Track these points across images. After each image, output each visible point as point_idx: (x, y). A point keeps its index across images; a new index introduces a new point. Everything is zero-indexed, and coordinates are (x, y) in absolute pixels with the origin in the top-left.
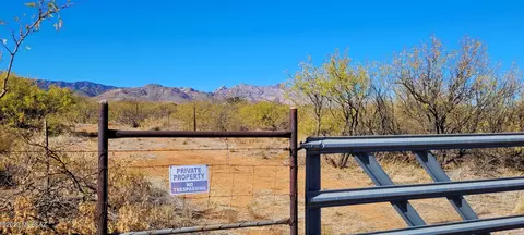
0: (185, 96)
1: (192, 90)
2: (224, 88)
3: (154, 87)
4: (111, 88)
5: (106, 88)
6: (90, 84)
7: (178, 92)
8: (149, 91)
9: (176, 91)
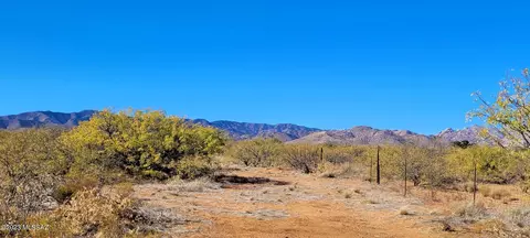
0: (401, 140)
1: (409, 133)
2: (451, 130)
3: (362, 129)
4: (315, 130)
5: (308, 131)
6: (293, 127)
7: (392, 134)
8: (356, 134)
9: (389, 133)
